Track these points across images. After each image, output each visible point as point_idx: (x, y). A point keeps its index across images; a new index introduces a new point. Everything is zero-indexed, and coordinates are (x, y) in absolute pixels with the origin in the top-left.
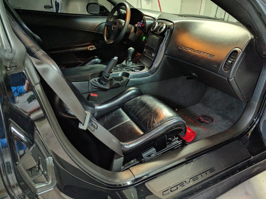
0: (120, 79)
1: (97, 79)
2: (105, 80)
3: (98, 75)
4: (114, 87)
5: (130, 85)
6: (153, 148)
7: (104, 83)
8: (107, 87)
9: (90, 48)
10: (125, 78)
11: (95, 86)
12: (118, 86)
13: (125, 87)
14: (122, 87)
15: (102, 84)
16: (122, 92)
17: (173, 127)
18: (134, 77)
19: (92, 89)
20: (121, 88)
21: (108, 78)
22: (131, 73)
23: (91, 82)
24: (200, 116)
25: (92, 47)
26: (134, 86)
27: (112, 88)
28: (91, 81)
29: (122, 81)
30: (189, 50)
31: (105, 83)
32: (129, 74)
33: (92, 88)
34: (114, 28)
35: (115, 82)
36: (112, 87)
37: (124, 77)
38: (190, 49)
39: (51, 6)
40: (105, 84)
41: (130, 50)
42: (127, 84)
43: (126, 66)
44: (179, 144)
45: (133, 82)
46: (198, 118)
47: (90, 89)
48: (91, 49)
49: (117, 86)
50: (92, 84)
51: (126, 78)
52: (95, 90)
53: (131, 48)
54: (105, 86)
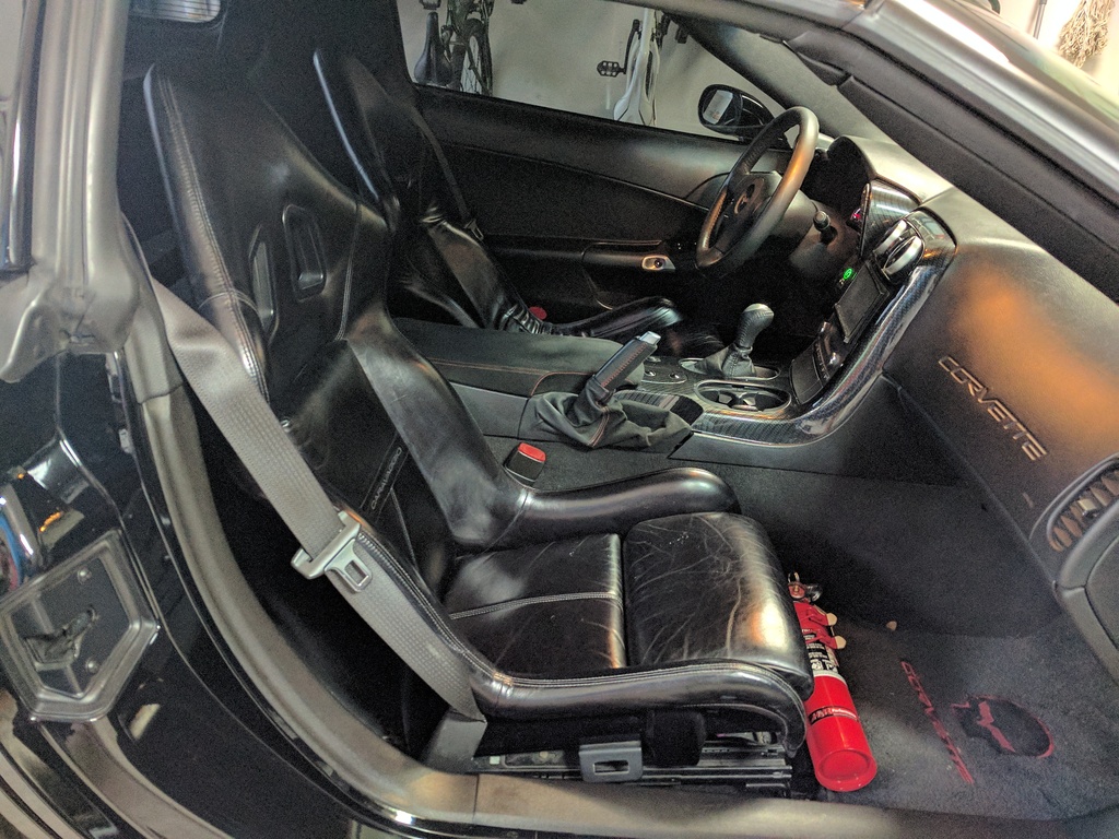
0: (656, 422)
1: (562, 397)
2: (589, 410)
3: (573, 383)
4: (621, 444)
5: (689, 456)
6: (638, 743)
7: (583, 418)
8: (588, 439)
9: (648, 262)
10: (676, 423)
11: (545, 421)
12: (636, 446)
13: (669, 458)
14: (653, 456)
15: (575, 419)
16: (648, 470)
17: (724, 697)
18: (720, 427)
19: (532, 429)
20: (648, 455)
21: (603, 403)
22: (712, 411)
23: (535, 403)
24: (983, 700)
25: (658, 260)
26: (709, 465)
27: (606, 445)
28: (537, 399)
29: (660, 431)
30: (970, 386)
31: (588, 421)
32: (700, 410)
33: (536, 426)
34: (742, 207)
35: (630, 427)
36: (608, 442)
37: (674, 416)
38: (973, 383)
39: (622, 66)
40: (586, 424)
41: (753, 312)
42: (677, 447)
43: (719, 372)
44: (777, 775)
45: (708, 447)
46: (967, 705)
47: (526, 425)
48: (653, 268)
49: (632, 443)
50: (536, 412)
51: (679, 421)
52: (542, 435)
53: (762, 307)
54: (580, 432)
